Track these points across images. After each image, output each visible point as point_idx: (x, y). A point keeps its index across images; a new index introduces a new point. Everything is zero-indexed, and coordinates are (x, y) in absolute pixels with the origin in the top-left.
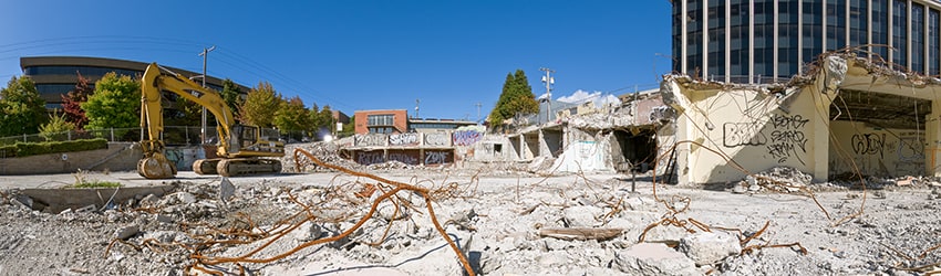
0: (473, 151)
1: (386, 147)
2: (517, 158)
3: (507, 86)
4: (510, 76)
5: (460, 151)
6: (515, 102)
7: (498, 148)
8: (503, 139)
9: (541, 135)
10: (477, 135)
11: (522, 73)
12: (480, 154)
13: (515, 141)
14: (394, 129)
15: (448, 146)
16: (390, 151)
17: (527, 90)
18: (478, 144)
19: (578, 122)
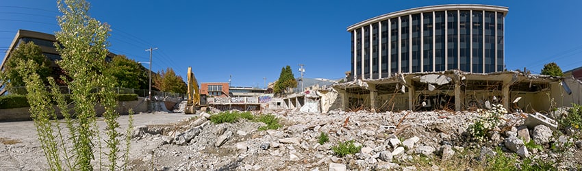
0: (268, 106)
1: (230, 103)
2: (287, 108)
3: (282, 74)
4: (283, 68)
5: (263, 105)
6: (286, 83)
7: (279, 104)
8: (281, 100)
9: (297, 99)
10: (269, 98)
11: (289, 67)
12: (271, 107)
13: (286, 101)
14: (222, 93)
15: (257, 103)
16: (232, 105)
17: (291, 76)
18: (270, 102)
19: (308, 96)
